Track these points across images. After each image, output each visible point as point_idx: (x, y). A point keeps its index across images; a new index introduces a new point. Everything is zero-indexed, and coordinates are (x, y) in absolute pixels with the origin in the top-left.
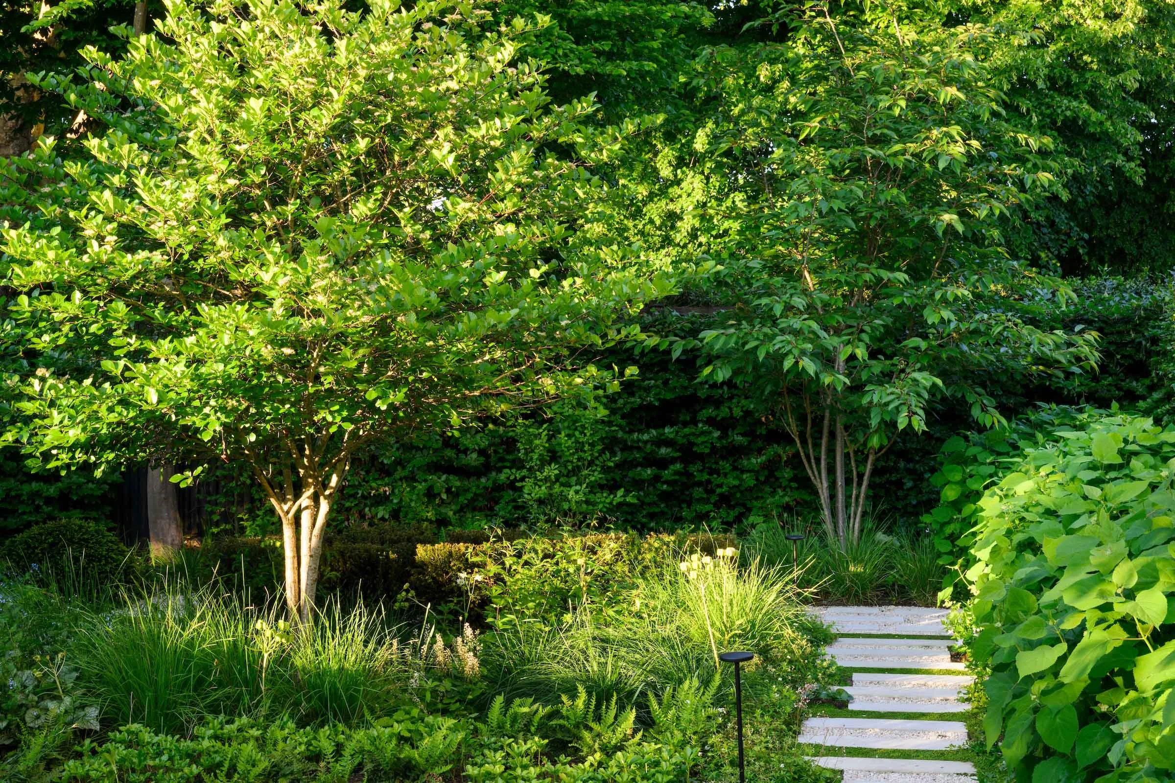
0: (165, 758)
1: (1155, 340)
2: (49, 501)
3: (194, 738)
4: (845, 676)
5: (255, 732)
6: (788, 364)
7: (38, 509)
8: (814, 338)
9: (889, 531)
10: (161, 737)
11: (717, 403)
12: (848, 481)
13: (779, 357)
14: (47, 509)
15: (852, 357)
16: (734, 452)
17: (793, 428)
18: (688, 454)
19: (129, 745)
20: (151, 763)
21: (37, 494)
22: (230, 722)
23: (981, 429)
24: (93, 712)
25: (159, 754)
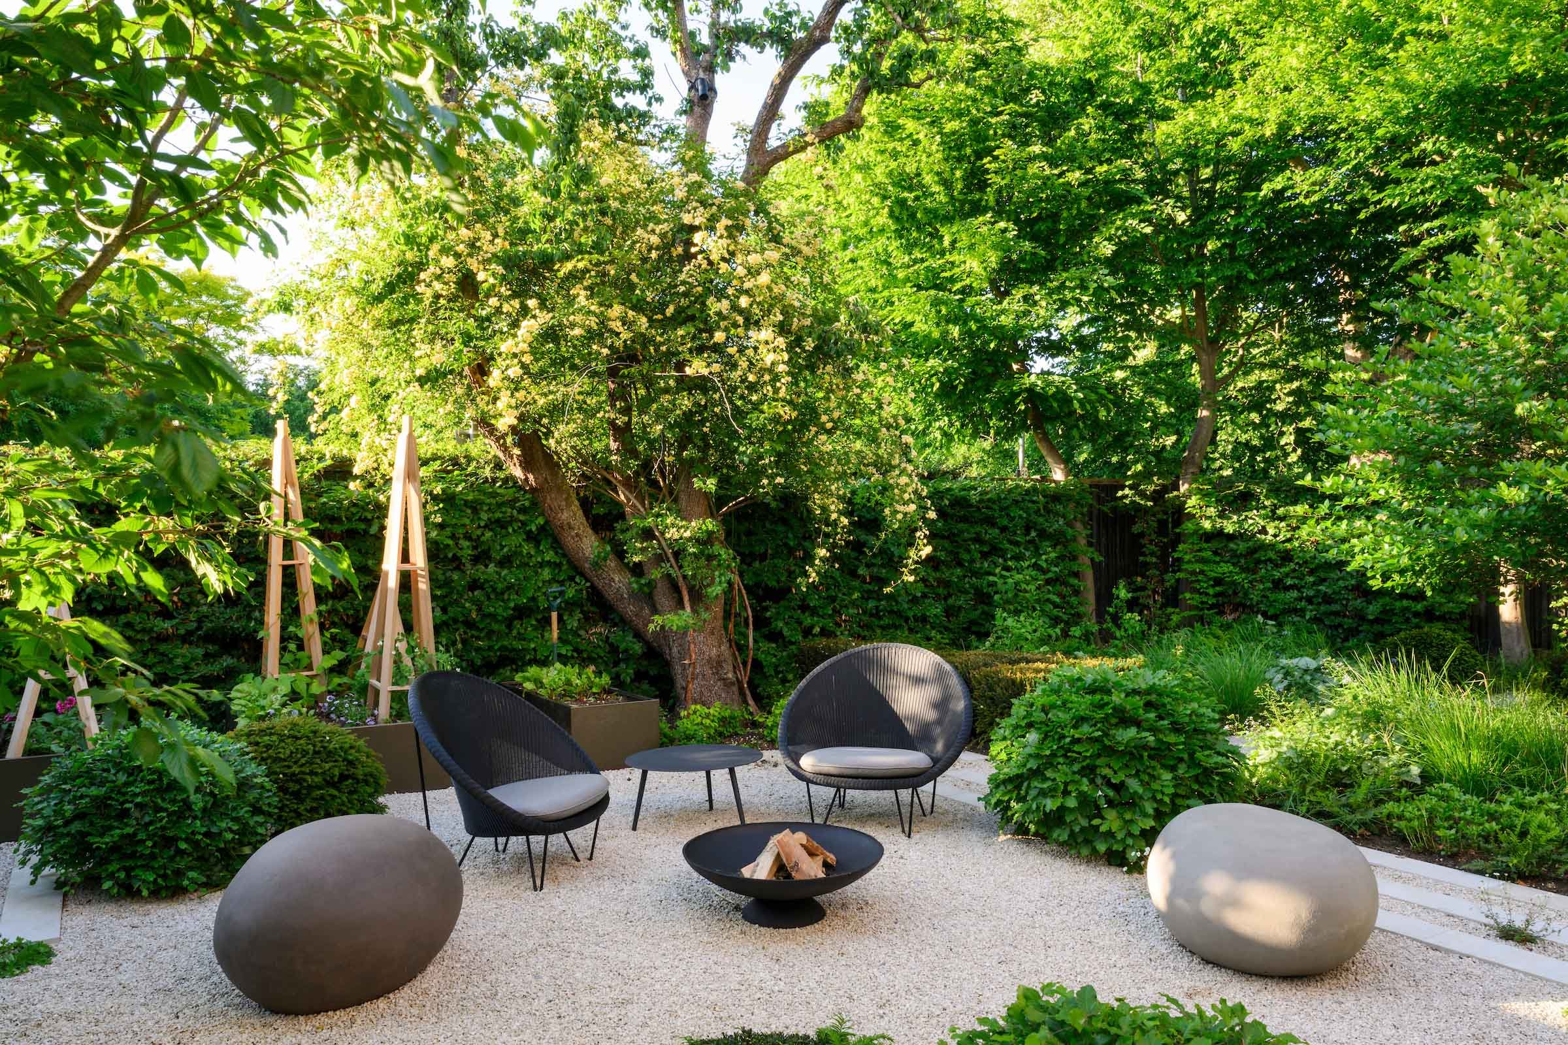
0: (1469, 812)
2: (1417, 614)
3: (1498, 802)
5: (1555, 806)
7: (1407, 620)
10: (1468, 796)
14: (1415, 621)
19: (1441, 798)
20: (1457, 815)
21: (1407, 609)
22: (1532, 795)
24: (1416, 768)
25: (1465, 809)
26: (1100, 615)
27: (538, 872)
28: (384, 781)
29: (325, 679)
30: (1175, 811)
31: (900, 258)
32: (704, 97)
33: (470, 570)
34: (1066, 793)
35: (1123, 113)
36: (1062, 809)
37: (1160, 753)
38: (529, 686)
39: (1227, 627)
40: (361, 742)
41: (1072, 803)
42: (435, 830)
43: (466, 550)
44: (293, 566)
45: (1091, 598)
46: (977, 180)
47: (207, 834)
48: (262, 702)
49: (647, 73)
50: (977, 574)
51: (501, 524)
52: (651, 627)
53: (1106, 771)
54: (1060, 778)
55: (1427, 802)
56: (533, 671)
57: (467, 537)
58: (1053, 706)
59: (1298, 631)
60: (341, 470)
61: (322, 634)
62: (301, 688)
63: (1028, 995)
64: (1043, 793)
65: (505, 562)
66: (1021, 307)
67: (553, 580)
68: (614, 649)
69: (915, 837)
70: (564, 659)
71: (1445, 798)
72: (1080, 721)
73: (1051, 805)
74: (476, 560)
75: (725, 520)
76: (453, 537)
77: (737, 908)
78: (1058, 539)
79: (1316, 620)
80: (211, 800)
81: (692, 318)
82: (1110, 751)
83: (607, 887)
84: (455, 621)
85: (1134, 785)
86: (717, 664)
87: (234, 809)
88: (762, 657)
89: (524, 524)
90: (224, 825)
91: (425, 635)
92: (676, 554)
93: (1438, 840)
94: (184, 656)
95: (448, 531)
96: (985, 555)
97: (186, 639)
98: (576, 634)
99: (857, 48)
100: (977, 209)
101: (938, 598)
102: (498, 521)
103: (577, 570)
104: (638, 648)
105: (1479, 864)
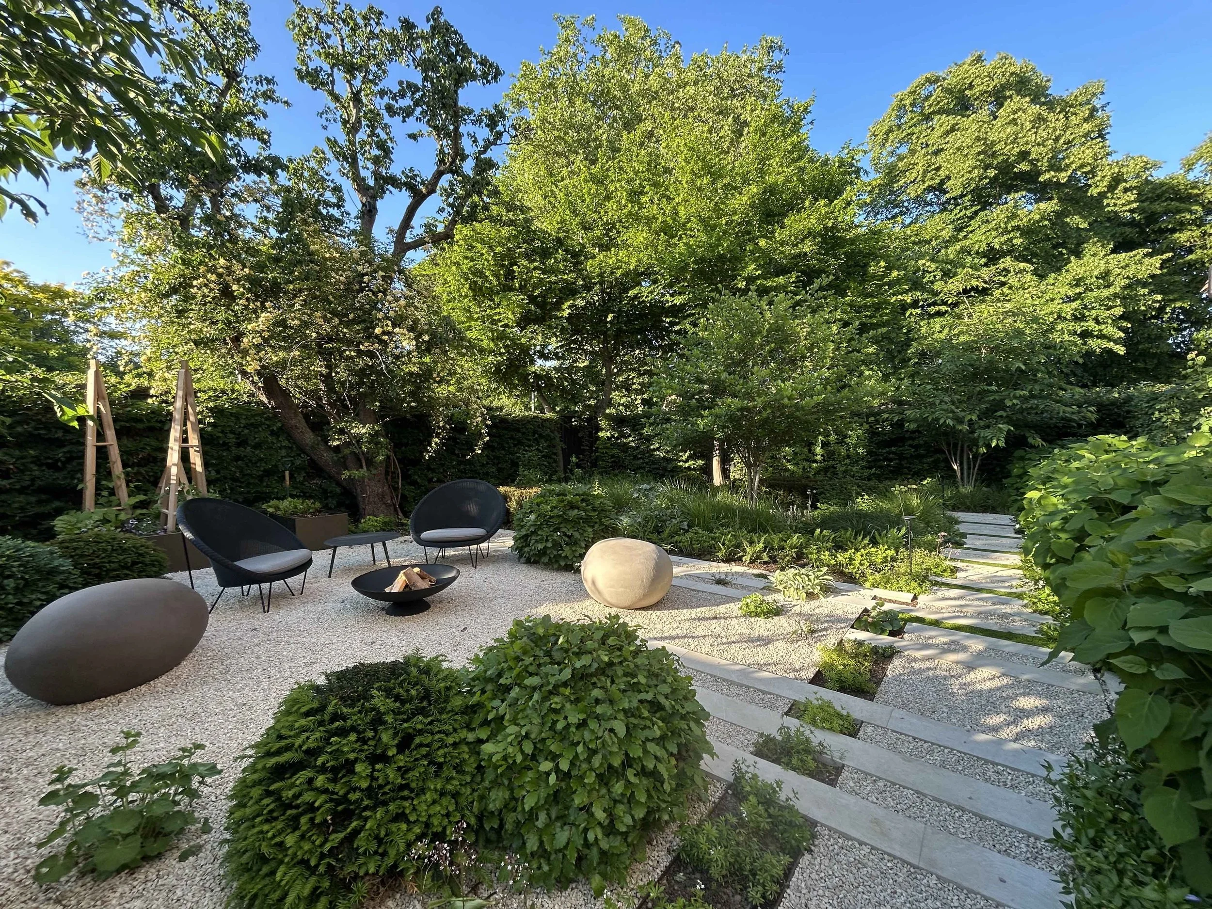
0: (704, 537)
1: (1128, 412)
4: (964, 535)
6: (941, 422)
8: (953, 412)
9: (988, 486)
11: (913, 439)
12: (969, 468)
13: (937, 420)
15: (971, 420)
16: (920, 457)
17: (945, 448)
18: (901, 457)
20: (700, 539)
23: (1032, 447)
24: (685, 523)
26: (565, 470)
27: (266, 604)
28: (167, 564)
29: (130, 512)
30: (593, 543)
31: (475, 308)
32: (370, 211)
33: (234, 450)
34: (547, 540)
35: (575, 255)
36: (545, 547)
37: (587, 520)
38: (271, 510)
39: (616, 475)
40: (150, 543)
41: (549, 545)
42: (196, 589)
43: (232, 439)
44: (105, 447)
45: (561, 464)
46: (510, 275)
47: (20, 603)
48: (79, 525)
49: (341, 199)
50: (513, 454)
51: (255, 426)
52: (343, 477)
53: (564, 530)
54: (544, 534)
55: (689, 535)
56: (274, 502)
57: (232, 432)
58: (542, 503)
59: (642, 476)
60: (141, 393)
61: (128, 486)
62: (112, 517)
63: (518, 623)
64: (537, 542)
65: (258, 446)
66: (530, 335)
67: (288, 456)
68: (325, 491)
69: (479, 568)
70: (292, 496)
71: (696, 533)
72: (554, 508)
73: (540, 546)
74: (239, 445)
75: (385, 425)
76: (222, 432)
77: (383, 609)
78: (547, 438)
79: (649, 471)
80: (22, 582)
81: (364, 321)
82: (567, 521)
83: (310, 607)
84: (225, 478)
85: (577, 535)
86: (382, 497)
87: (44, 587)
88: (407, 493)
89: (269, 426)
90: (34, 597)
91: (200, 484)
92: (358, 441)
93: (694, 549)
94: (20, 502)
95: (219, 429)
96: (515, 445)
97: (22, 491)
98: (302, 484)
99: (451, 200)
100: (511, 289)
101: (494, 464)
102: (252, 424)
103: (302, 450)
104: (338, 490)
105: (708, 557)
